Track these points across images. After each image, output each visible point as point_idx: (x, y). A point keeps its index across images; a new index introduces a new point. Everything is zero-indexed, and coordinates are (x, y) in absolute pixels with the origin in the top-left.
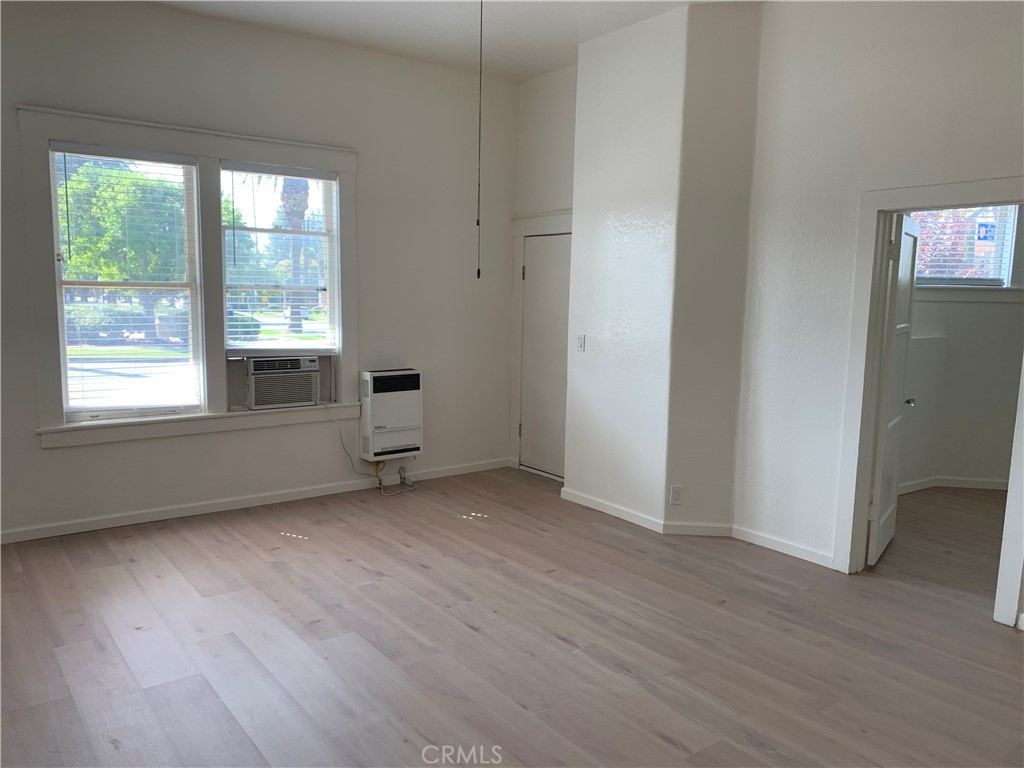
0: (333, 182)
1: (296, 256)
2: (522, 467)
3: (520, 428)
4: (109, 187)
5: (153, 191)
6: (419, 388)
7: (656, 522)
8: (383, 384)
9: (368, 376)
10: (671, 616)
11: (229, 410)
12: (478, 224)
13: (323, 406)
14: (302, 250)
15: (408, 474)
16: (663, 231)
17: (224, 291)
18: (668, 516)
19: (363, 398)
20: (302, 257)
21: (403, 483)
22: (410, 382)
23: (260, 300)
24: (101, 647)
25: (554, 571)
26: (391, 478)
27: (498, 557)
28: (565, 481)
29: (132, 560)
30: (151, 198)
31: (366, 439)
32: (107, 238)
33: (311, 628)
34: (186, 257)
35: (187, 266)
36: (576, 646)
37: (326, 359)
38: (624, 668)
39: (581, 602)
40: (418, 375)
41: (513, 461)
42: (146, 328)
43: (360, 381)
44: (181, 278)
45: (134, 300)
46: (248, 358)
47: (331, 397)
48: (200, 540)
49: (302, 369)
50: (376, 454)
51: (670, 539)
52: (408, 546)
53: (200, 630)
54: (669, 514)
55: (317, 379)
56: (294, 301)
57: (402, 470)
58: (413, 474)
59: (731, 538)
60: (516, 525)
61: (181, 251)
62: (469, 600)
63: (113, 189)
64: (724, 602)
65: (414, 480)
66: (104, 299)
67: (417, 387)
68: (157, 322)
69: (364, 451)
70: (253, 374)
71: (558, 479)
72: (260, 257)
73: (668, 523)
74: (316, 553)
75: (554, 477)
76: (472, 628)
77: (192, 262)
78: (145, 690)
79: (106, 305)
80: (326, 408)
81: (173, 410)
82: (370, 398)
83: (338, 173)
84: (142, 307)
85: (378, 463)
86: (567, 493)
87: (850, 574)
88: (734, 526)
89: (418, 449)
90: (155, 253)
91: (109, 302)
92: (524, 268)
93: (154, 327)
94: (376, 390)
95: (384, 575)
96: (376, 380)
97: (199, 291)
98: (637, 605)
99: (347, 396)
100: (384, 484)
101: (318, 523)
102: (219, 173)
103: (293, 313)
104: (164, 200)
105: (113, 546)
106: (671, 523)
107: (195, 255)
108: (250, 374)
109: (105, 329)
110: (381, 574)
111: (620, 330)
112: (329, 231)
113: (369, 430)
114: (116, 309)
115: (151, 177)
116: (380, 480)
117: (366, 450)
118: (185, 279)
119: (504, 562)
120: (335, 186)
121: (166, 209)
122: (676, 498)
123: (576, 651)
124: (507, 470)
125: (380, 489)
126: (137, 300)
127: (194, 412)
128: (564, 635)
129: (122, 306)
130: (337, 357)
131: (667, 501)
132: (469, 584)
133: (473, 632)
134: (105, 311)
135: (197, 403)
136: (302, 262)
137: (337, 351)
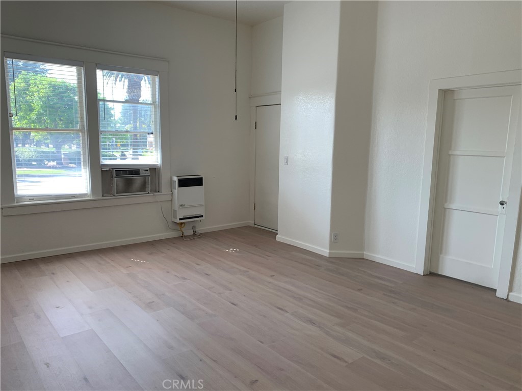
0: (156, 77)
1: (135, 123)
2: (256, 226)
3: (255, 206)
4: (35, 86)
5: (59, 87)
6: (202, 185)
7: (325, 251)
8: (183, 183)
9: (175, 179)
10: (334, 296)
11: (103, 196)
12: (236, 91)
13: (152, 194)
14: (138, 119)
15: (197, 230)
16: (328, 102)
17: (100, 134)
18: (331, 248)
19: (173, 190)
20: (138, 123)
21: (194, 234)
22: (198, 182)
23: (116, 145)
24: (38, 317)
25: (274, 275)
26: (188, 232)
27: (245, 269)
28: (278, 232)
29: (53, 274)
30: (58, 91)
31: (175, 211)
32: (35, 112)
33: (149, 306)
34: (79, 115)
35: (79, 120)
36: (287, 312)
37: (153, 170)
38: (311, 322)
39: (289, 290)
40: (202, 178)
41: (251, 223)
42: (57, 160)
43: (171, 181)
44: (76, 127)
45: (50, 146)
46: (112, 169)
47: (156, 189)
48: (89, 263)
49: (141, 175)
50: (180, 219)
51: (332, 260)
52: (198, 265)
53: (90, 308)
54: (331, 247)
55: (149, 180)
56: (134, 146)
57: (194, 227)
58: (200, 229)
59: (363, 259)
60: (254, 254)
61: (76, 113)
62: (231, 290)
63: (38, 86)
64: (361, 289)
65: (200, 232)
66: (34, 145)
67: (201, 184)
68: (63, 156)
69: (174, 218)
70: (115, 177)
71: (274, 231)
72: (116, 122)
73: (332, 251)
74: (151, 269)
75: (272, 230)
76: (233, 304)
77: (82, 118)
78: (63, 338)
79: (35, 148)
80: (154, 195)
81: (73, 196)
82: (177, 190)
83: (158, 72)
84: (55, 149)
85: (181, 224)
86: (280, 238)
87: (424, 275)
88: (364, 253)
89: (202, 216)
90: (61, 120)
91: (37, 146)
92: (256, 123)
93: (61, 160)
94: (180, 186)
95: (186, 279)
96: (180, 181)
97: (86, 133)
98: (317, 291)
99: (165, 189)
100: (185, 234)
101: (151, 254)
102: (96, 71)
103: (133, 152)
104: (65, 93)
105: (43, 267)
106: (333, 252)
107: (83, 114)
108: (114, 177)
109: (35, 160)
110: (185, 279)
111: (307, 154)
112: (154, 103)
113: (176, 207)
114: (41, 150)
115: (58, 80)
116: (183, 233)
117: (175, 217)
118: (79, 127)
119: (248, 271)
120: (157, 79)
121: (66, 97)
122: (335, 239)
123: (287, 314)
124: (248, 227)
125: (183, 237)
126: (52, 146)
127: (85, 197)
128: (280, 307)
129: (44, 149)
130: (159, 169)
131: (330, 241)
132: (231, 283)
133: (233, 306)
134: (35, 151)
135: (86, 192)
136: (138, 125)
137: (159, 165)
